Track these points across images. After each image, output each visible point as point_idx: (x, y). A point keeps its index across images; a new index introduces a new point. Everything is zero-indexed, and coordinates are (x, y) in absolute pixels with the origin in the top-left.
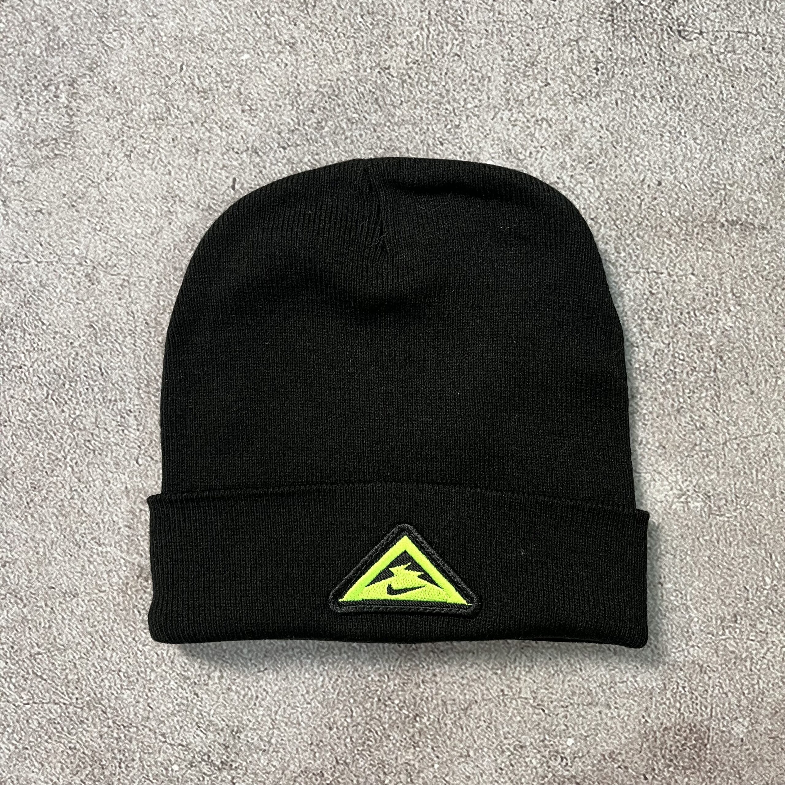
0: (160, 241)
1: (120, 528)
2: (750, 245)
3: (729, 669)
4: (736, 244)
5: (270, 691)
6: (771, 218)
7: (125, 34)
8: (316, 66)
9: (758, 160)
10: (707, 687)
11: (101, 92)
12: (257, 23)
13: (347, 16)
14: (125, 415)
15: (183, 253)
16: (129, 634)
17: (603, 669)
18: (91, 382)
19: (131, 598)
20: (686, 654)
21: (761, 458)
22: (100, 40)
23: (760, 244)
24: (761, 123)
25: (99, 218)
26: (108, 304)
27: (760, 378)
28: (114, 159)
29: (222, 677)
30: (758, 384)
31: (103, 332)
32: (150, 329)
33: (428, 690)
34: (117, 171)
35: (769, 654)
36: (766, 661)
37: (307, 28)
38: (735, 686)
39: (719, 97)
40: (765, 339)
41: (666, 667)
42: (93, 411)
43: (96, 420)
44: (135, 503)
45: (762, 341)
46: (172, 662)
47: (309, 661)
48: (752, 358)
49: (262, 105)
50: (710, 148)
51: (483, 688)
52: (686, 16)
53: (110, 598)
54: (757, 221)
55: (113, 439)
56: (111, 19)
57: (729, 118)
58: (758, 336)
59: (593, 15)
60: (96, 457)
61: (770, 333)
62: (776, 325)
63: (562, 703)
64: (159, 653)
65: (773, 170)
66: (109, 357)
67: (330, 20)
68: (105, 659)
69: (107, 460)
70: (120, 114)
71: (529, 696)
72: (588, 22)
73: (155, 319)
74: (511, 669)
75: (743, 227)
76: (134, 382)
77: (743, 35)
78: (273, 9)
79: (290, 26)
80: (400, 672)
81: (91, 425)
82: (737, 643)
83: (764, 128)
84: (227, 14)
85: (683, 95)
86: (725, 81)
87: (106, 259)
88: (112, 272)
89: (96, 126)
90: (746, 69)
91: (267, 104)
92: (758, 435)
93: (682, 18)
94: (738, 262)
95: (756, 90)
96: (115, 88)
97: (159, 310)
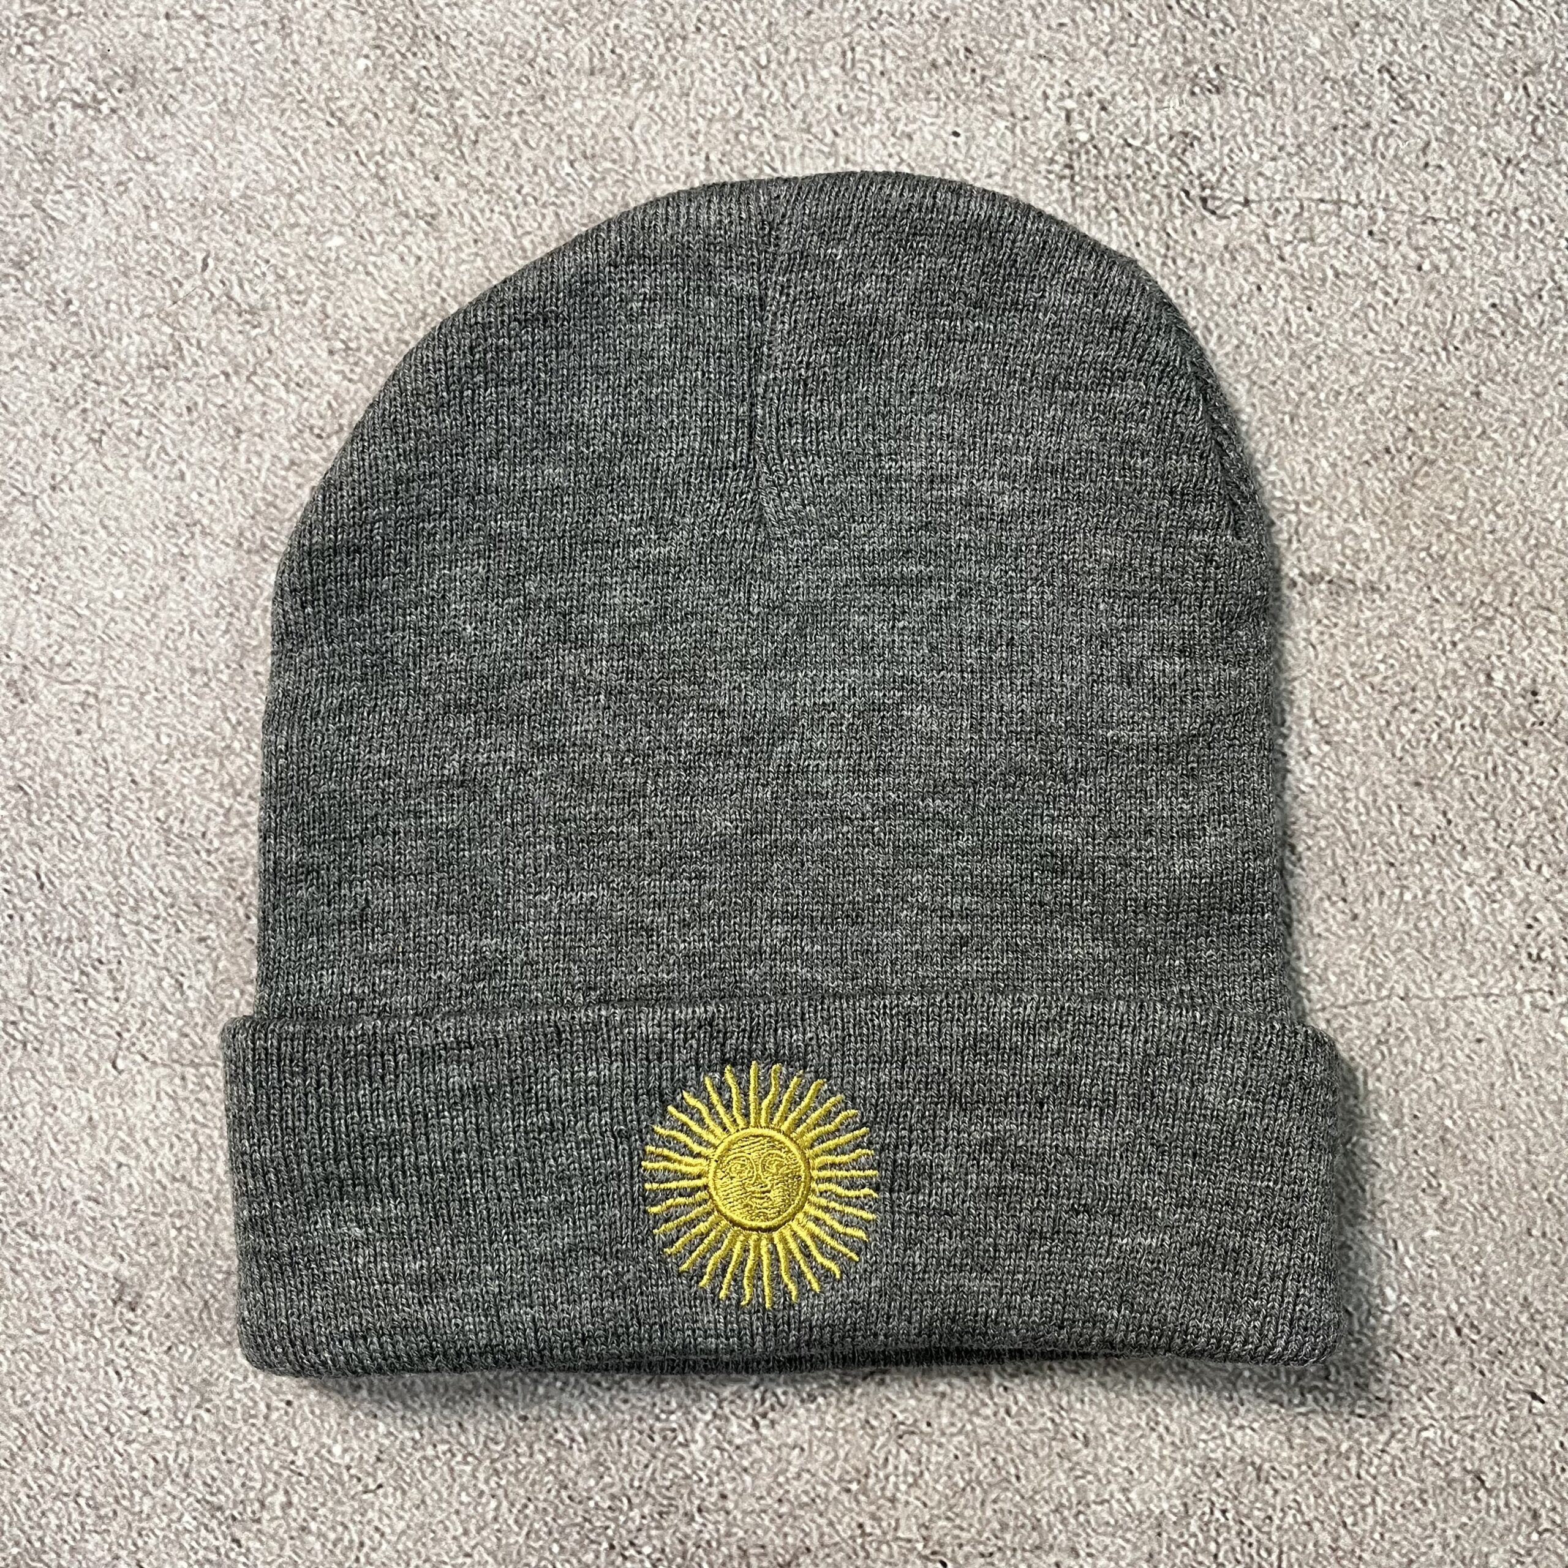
0: (162, 615)
1: (75, 1203)
2: (1348, 624)
3: (1315, 1475)
4: (1319, 622)
5: (388, 1530)
6: (1388, 569)
7: (89, 194)
8: (479, 262)
9: (1361, 455)
10: (1270, 1511)
11: (40, 311)
12: (358, 174)
13: (541, 162)
14: (90, 969)
15: (209, 639)
16: (96, 1419)
17: (1062, 1476)
18: (19, 903)
19: (102, 1345)
20: (1228, 1443)
21: (1372, 1049)
22: (38, 205)
23: (1367, 621)
24: (1366, 382)
25: (36, 567)
26: (53, 743)
27: (1370, 887)
28: (66, 446)
29: (290, 1504)
30: (1367, 900)
31: (43, 800)
32: (141, 794)
33: (710, 1527)
34: (73, 471)
35: (1394, 1443)
36: (1387, 1458)
37: (462, 185)
38: (1327, 1509)
39: (1282, 330)
40: (1379, 810)
41: (1188, 1471)
42: (22, 961)
43: (29, 980)
44: (107, 1151)
45: (1373, 813)
46: (187, 1476)
47: (468, 1469)
48: (1354, 848)
49: (370, 340)
50: (1266, 430)
51: (822, 1521)
52: (1217, 169)
53: (58, 1345)
54: (1360, 575)
55: (64, 1019)
56: (59, 163)
57: (1304, 371)
58: (1365, 804)
59: (1033, 166)
60: (29, 1056)
61: (1388, 797)
62: (1400, 782)
63: (981, 1548)
64: (159, 1457)
65: (1390, 474)
66: (56, 850)
67: (507, 169)
68: (49, 1470)
69: (52, 1062)
70: (78, 355)
71: (915, 1535)
72: (1024, 180)
73: (151, 773)
74: (878, 1480)
75: (1334, 588)
76: (108, 902)
77: (1330, 207)
78: (392, 147)
79: (426, 182)
80: (653, 1491)
81: (18, 991)
82: (1330, 1422)
83: (1373, 391)
84: (298, 155)
85: (1212, 325)
86: (1294, 299)
87: (50, 652)
88: (62, 678)
89: (29, 380)
90: (1337, 275)
91: (380, 338)
92: (1366, 1002)
93: (1209, 174)
94: (1324, 657)
95: (1355, 315)
96: (69, 302)
97: (160, 753)
